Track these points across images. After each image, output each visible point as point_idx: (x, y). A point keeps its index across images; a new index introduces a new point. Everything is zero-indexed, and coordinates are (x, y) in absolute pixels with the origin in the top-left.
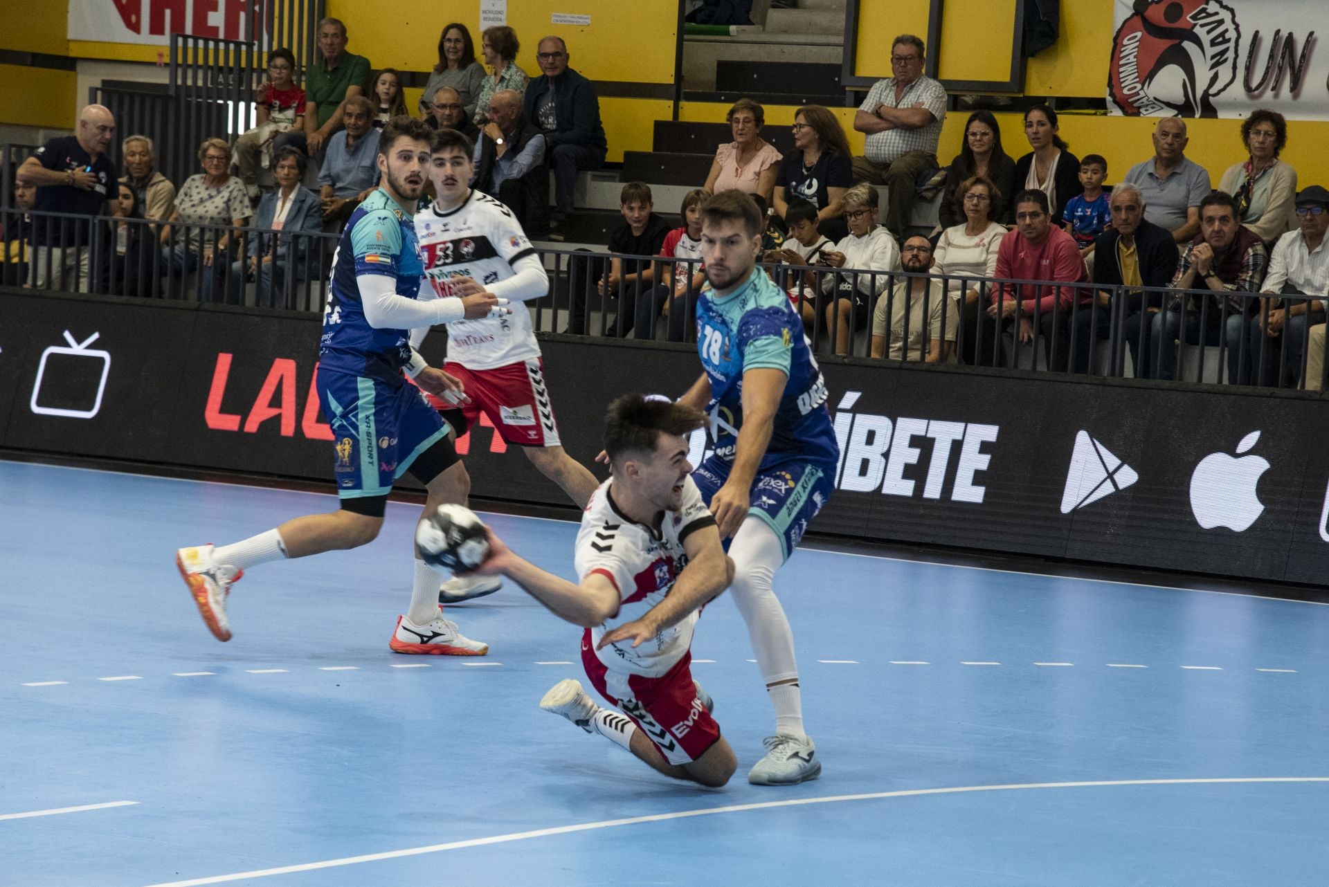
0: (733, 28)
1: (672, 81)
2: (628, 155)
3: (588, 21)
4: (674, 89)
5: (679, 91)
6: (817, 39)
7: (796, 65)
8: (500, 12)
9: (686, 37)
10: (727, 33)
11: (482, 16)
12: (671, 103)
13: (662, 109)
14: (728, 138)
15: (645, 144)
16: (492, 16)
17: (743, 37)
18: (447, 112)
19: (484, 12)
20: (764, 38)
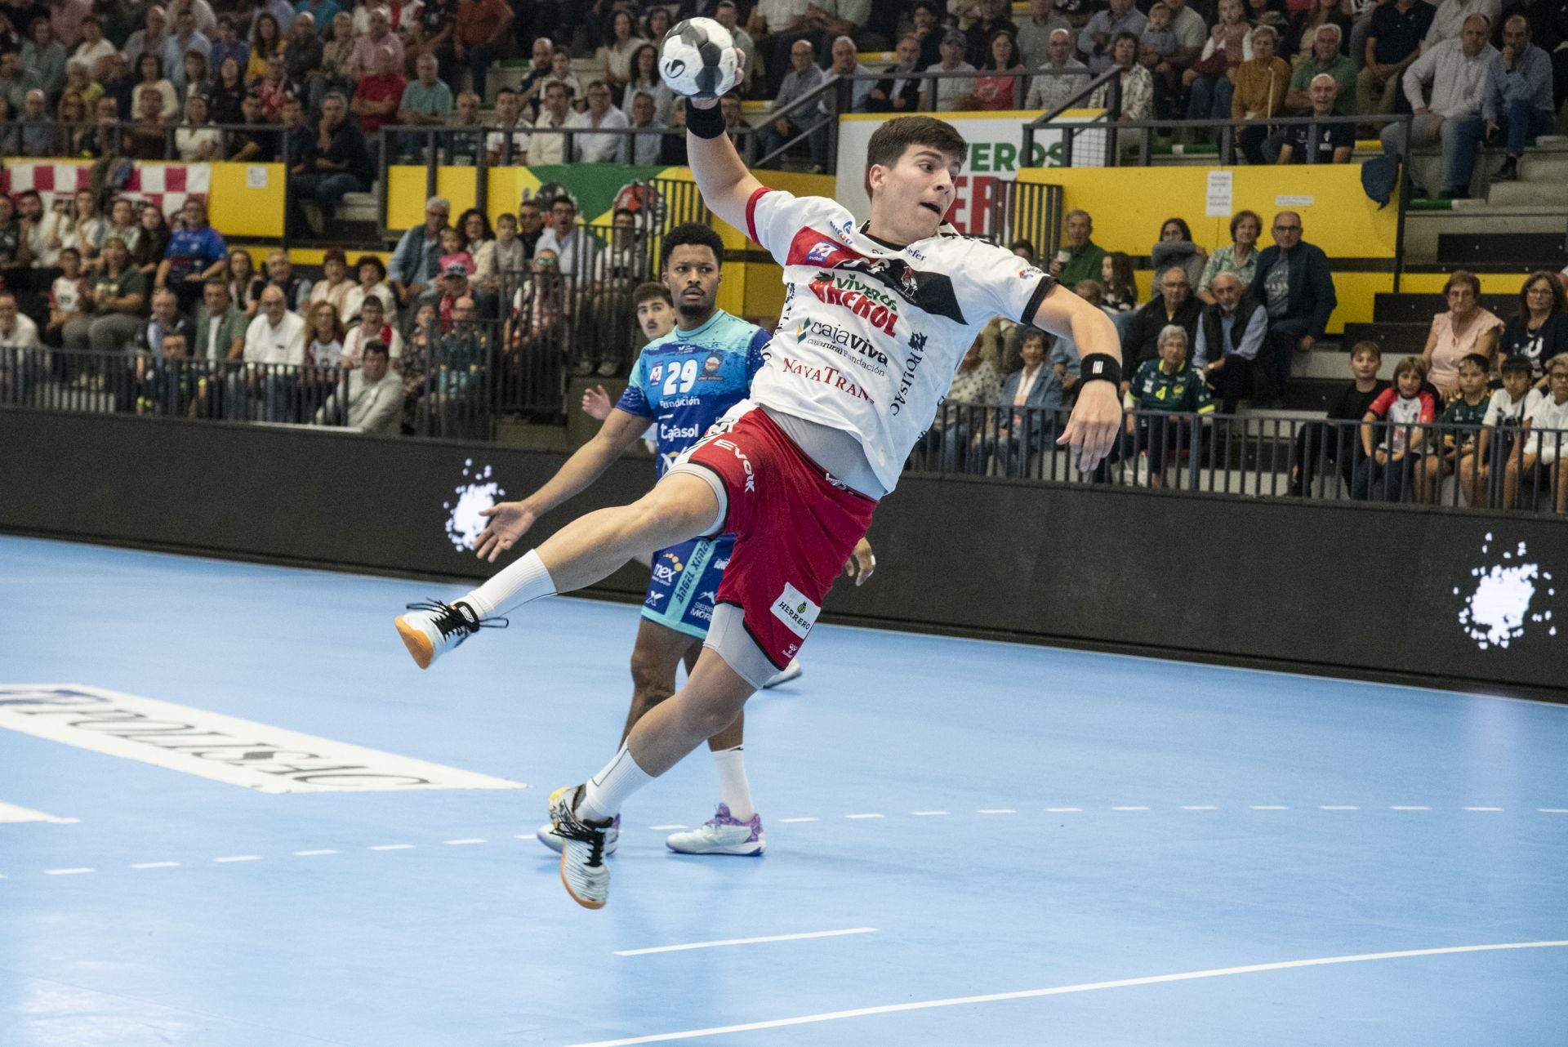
0: (1455, 202)
1: (1392, 254)
2: (1348, 326)
3: (1312, 202)
4: (1395, 263)
5: (1400, 264)
6: (1542, 210)
7: (1520, 235)
8: (1226, 197)
9: (1408, 213)
10: (1449, 207)
11: (1209, 201)
12: (1392, 276)
13: (1383, 282)
14: (1444, 308)
15: (1366, 315)
16: (1218, 201)
17: (1466, 211)
18: (1175, 289)
19: (1211, 198)
20: (1489, 210)
